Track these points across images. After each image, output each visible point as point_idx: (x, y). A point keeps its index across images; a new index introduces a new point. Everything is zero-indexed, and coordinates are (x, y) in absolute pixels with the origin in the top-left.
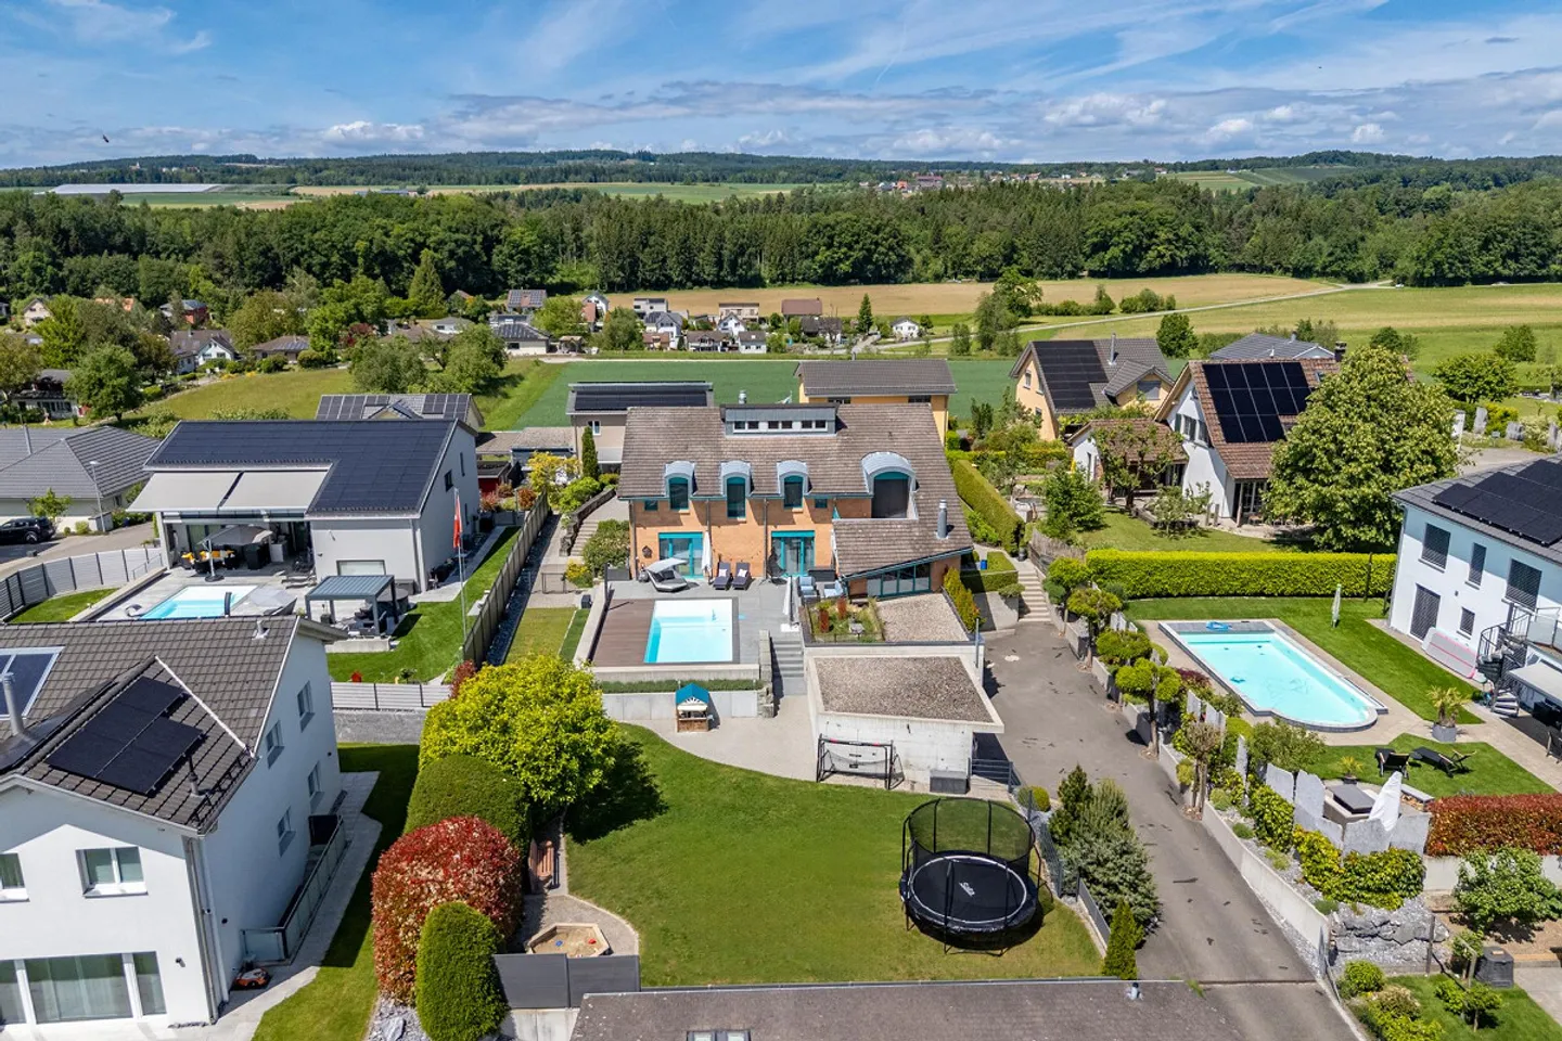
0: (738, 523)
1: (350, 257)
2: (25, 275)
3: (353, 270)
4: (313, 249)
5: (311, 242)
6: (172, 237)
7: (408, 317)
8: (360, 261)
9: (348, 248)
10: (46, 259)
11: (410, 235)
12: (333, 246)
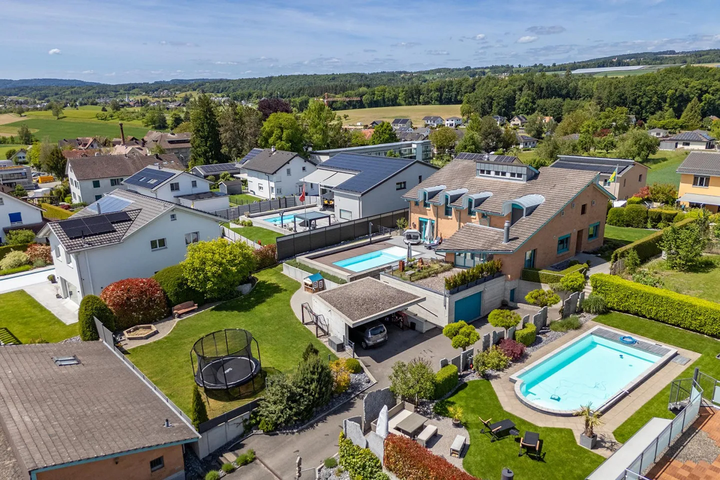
0: (449, 219)
1: (663, 98)
2: (521, 106)
3: (663, 104)
4: (644, 94)
5: (645, 91)
6: (587, 90)
7: (676, 129)
8: (668, 100)
9: (664, 93)
10: (530, 100)
11: (700, 87)
12: (656, 93)
